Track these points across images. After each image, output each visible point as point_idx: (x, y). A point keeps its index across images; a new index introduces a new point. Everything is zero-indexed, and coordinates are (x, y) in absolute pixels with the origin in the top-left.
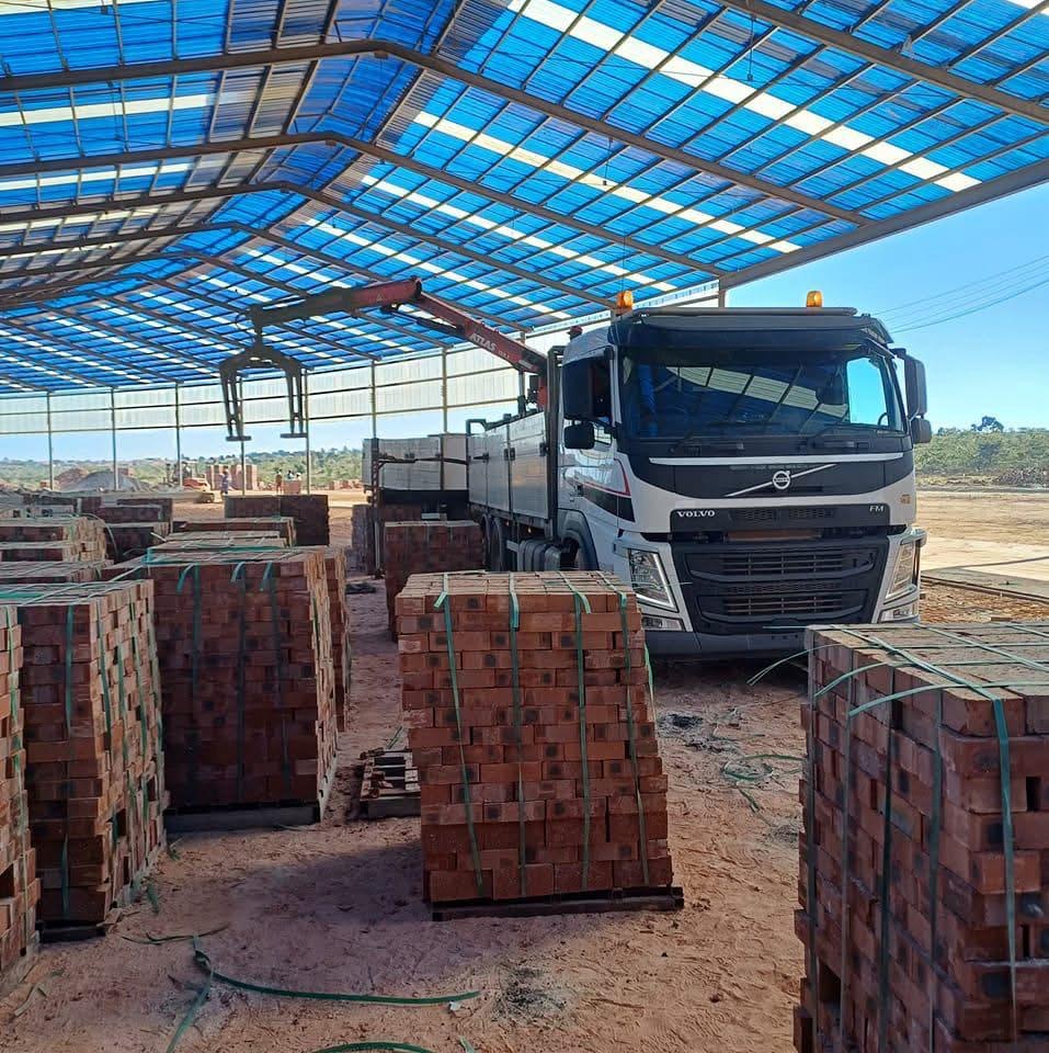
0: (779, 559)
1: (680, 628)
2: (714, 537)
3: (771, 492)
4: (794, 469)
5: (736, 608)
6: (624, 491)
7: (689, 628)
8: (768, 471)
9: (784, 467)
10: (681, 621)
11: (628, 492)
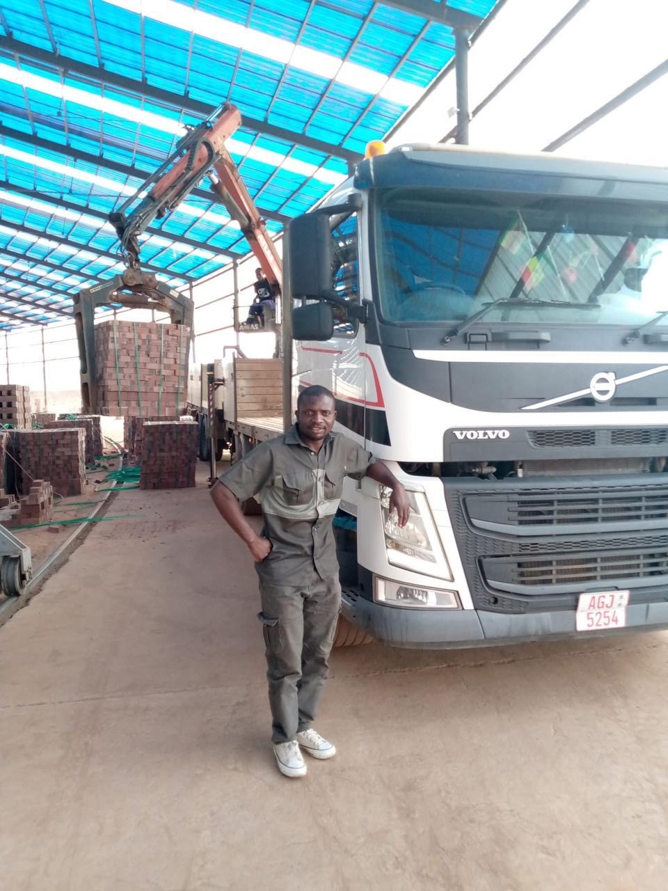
0: (595, 501)
1: (454, 605)
2: (505, 470)
3: (587, 403)
4: (620, 371)
5: (535, 574)
6: (375, 400)
7: (468, 604)
8: (583, 374)
9: (606, 368)
10: (457, 594)
11: (381, 403)
